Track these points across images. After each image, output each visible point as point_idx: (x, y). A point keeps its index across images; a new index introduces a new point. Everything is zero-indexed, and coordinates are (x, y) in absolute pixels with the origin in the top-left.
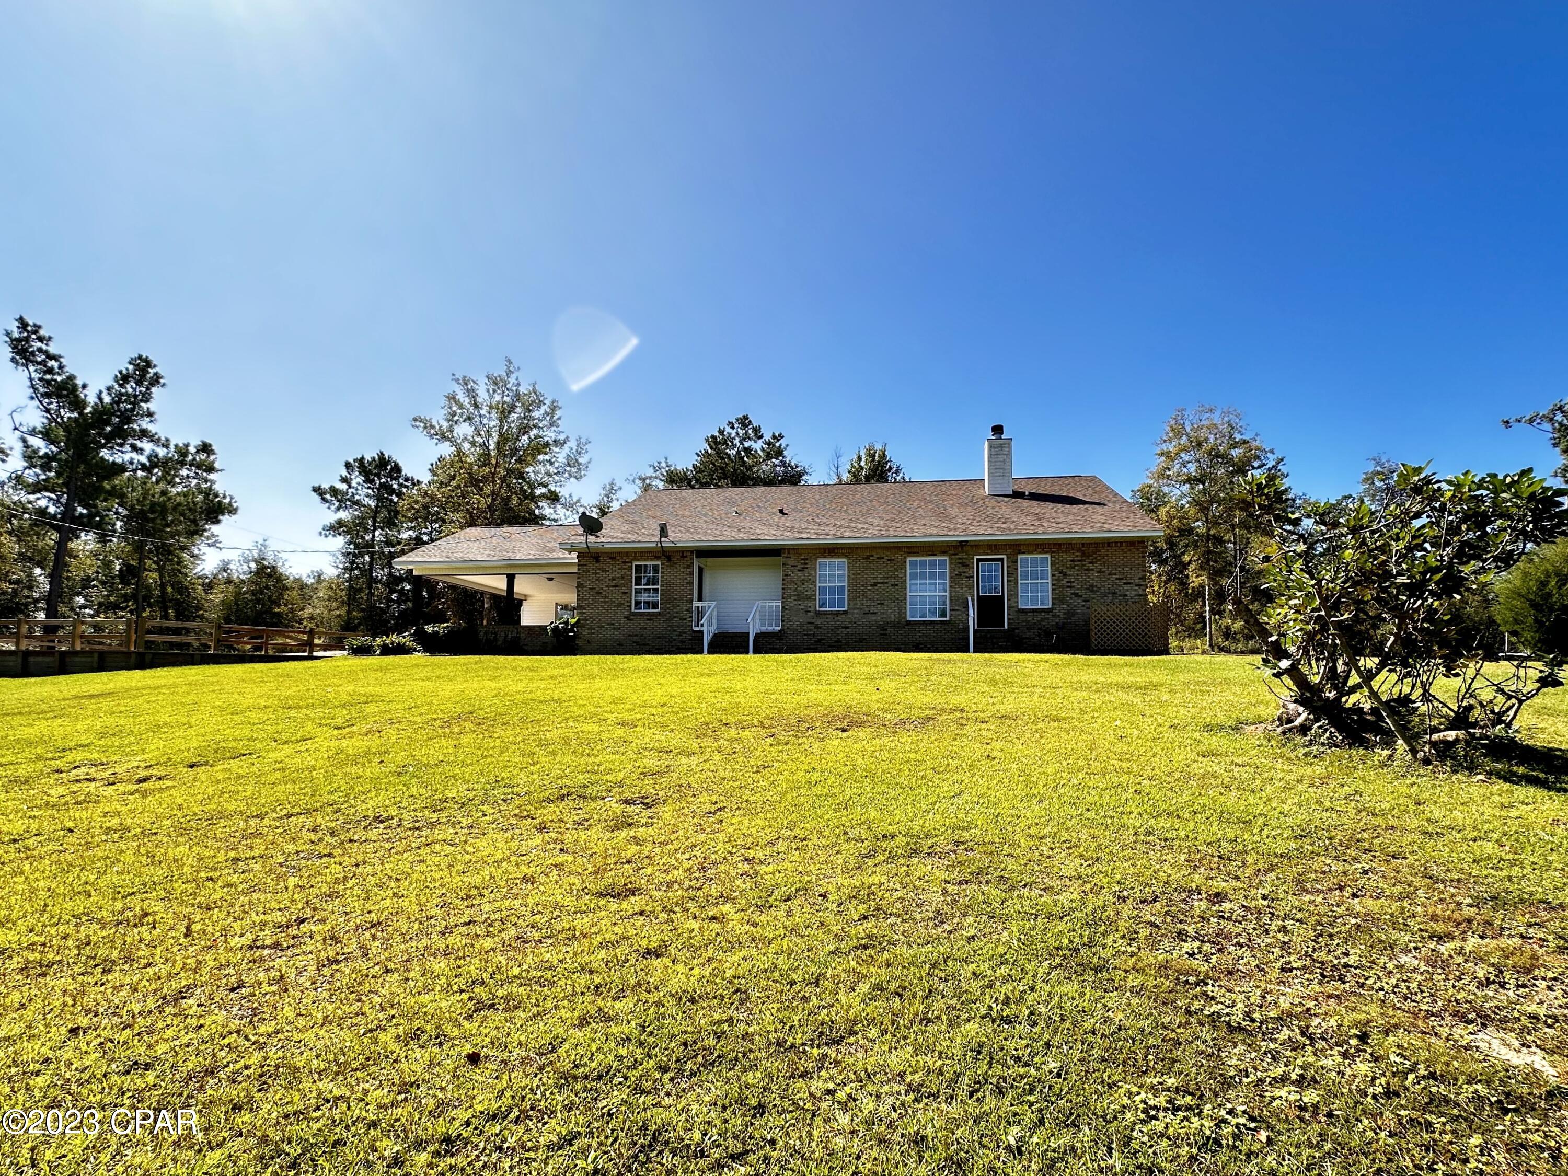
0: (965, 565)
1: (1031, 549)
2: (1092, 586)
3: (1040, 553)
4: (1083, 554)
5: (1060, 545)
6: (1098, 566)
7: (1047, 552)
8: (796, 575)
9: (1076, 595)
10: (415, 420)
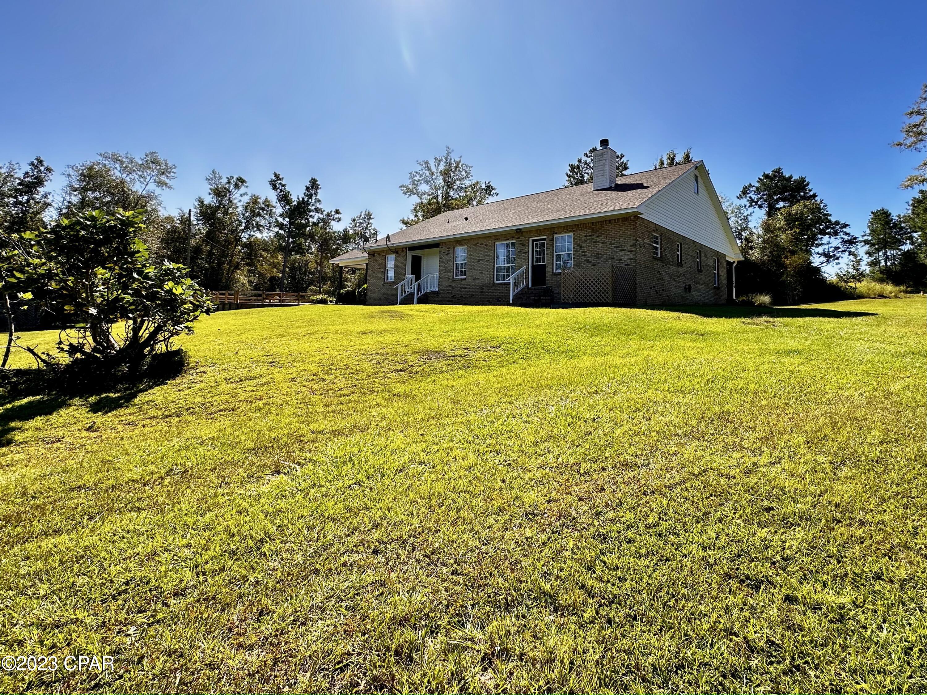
0: (523, 245)
1: (561, 230)
2: (598, 254)
3: (566, 232)
4: (593, 230)
5: (578, 225)
6: (602, 239)
7: (570, 232)
8: (445, 258)
9: (588, 261)
10: (401, 187)
